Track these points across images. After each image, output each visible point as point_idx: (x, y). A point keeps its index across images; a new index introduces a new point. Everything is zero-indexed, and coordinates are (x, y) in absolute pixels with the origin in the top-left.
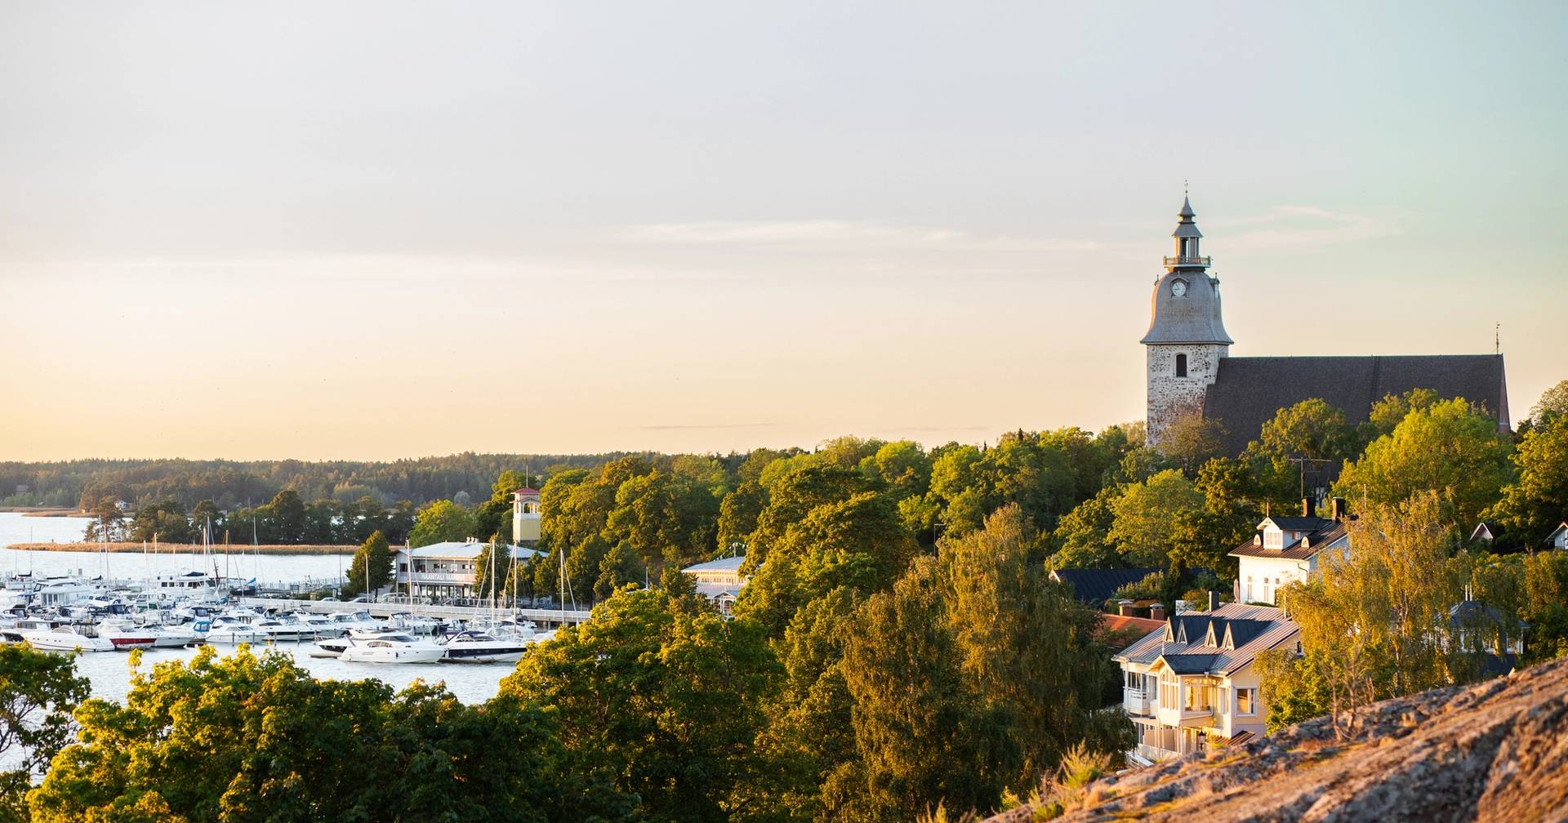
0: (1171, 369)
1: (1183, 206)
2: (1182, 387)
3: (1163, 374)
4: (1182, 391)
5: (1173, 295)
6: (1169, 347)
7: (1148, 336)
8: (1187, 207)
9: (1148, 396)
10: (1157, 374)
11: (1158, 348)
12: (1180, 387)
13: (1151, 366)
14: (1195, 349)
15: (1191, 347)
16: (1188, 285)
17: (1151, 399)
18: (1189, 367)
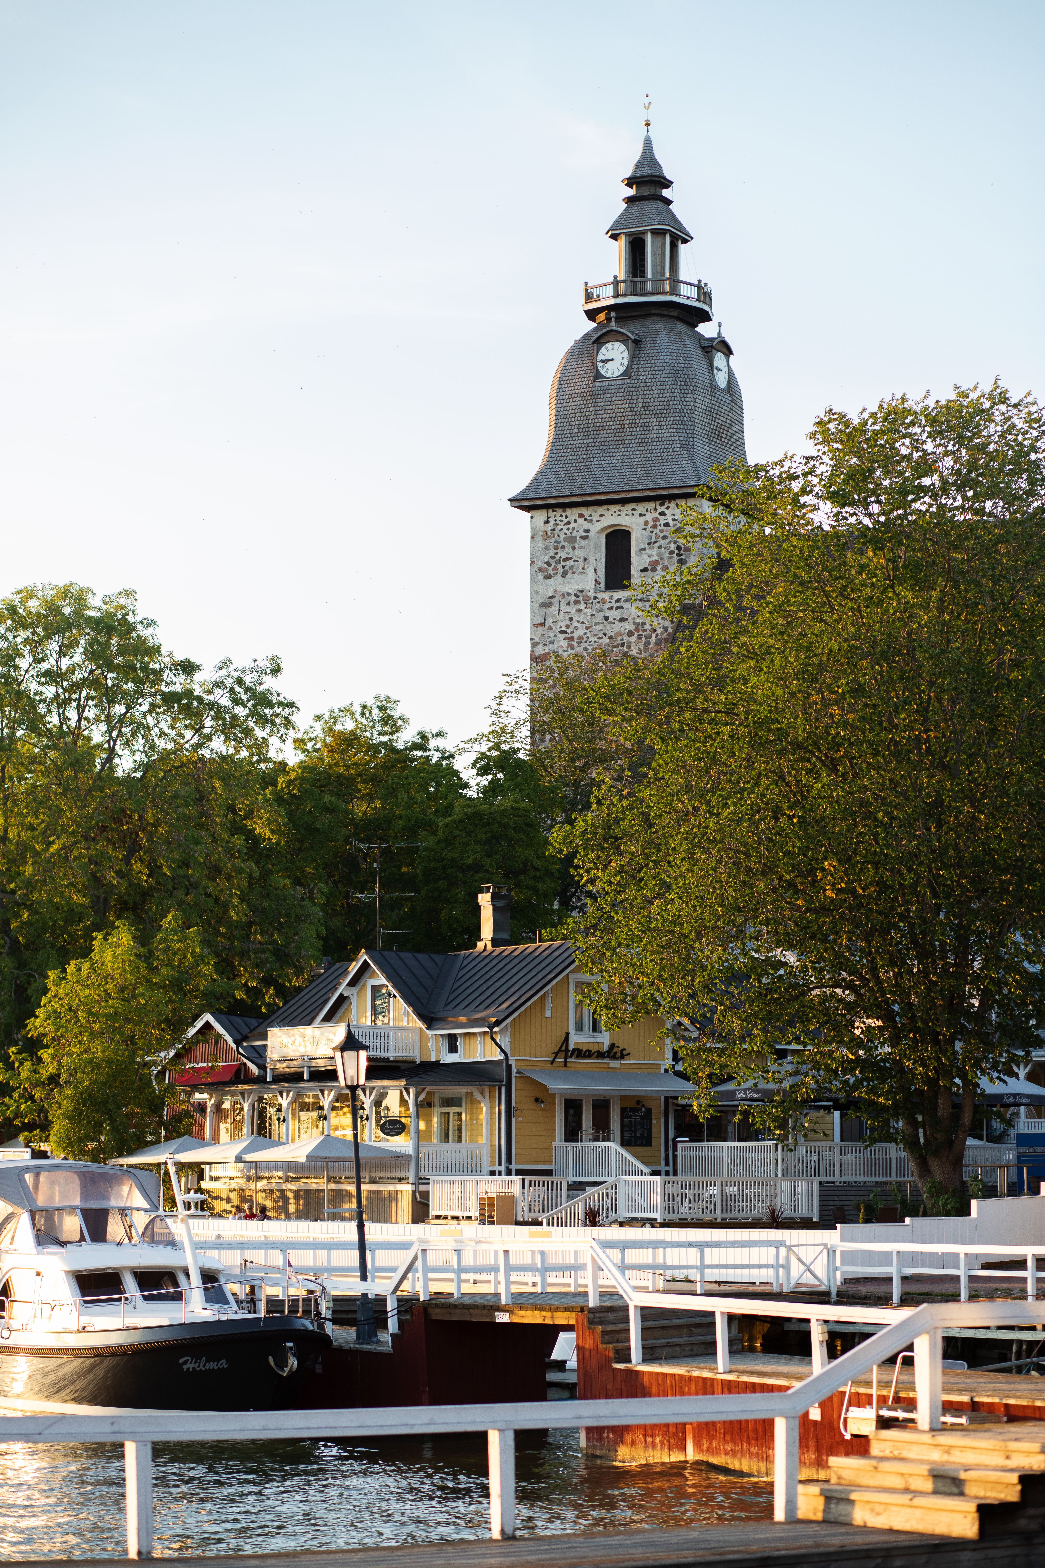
0: (590, 571)
1: (637, 157)
2: (617, 614)
3: (571, 585)
4: (617, 627)
5: (598, 376)
6: (585, 511)
7: (535, 483)
8: (648, 157)
9: (534, 644)
10: (558, 585)
11: (556, 516)
12: (612, 614)
13: (540, 564)
14: (648, 512)
15: (641, 508)
16: (636, 346)
17: (540, 651)
18: (638, 561)
